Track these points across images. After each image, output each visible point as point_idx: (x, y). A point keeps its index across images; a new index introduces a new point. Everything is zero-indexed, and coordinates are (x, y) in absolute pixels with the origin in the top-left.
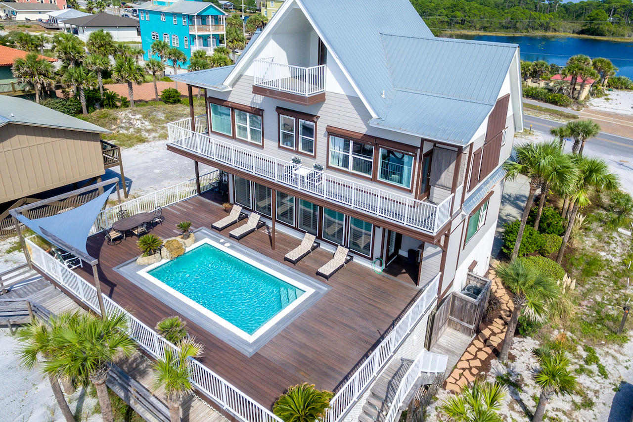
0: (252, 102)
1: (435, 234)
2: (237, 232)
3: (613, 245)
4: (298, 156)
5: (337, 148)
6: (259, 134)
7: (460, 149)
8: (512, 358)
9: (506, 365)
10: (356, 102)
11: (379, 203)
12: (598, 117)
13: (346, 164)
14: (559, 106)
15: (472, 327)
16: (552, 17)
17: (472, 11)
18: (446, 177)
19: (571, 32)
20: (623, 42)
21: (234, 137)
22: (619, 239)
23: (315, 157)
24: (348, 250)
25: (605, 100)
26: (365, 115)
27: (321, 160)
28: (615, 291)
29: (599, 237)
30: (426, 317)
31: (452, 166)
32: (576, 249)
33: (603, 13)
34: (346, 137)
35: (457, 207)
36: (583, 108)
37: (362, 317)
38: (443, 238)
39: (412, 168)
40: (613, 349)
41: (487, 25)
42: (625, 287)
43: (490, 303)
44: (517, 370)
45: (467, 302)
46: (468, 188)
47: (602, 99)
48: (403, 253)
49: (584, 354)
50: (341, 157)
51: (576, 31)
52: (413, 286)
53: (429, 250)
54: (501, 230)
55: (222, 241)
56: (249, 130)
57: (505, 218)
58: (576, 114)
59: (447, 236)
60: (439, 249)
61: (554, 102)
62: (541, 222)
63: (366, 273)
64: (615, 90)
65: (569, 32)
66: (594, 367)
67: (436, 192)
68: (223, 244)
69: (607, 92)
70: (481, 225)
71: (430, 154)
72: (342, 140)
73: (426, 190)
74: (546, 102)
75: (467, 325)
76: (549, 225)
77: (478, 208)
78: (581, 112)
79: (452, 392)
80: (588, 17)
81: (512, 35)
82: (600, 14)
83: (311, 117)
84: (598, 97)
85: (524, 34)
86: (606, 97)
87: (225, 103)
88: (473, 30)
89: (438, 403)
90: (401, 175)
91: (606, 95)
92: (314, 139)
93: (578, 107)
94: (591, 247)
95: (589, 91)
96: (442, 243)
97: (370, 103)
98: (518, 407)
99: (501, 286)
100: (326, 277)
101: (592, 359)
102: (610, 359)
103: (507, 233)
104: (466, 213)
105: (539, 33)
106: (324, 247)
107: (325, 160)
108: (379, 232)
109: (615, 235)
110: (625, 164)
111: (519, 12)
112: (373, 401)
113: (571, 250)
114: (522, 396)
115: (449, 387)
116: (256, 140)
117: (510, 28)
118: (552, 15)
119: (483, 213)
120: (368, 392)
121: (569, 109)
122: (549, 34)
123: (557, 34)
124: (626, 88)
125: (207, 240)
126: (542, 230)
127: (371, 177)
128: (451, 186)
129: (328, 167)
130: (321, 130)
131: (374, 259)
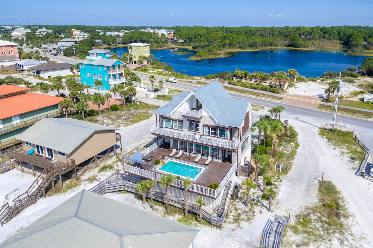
0: (179, 118)
1: (235, 149)
2: (178, 156)
3: (288, 148)
4: (195, 133)
5: (206, 129)
6: (181, 128)
7: (239, 128)
8: (258, 181)
9: (256, 182)
10: (211, 118)
11: (220, 143)
12: (291, 98)
13: (209, 133)
14: (276, 93)
15: (247, 174)
16: (274, 39)
17: (234, 39)
18: (236, 134)
19: (284, 46)
20: (308, 50)
21: (173, 128)
22: (290, 146)
23: (200, 132)
24: (211, 157)
25: (295, 89)
26: (214, 121)
27: (202, 133)
28: (287, 162)
29: (284, 146)
30: (235, 171)
31: (237, 132)
32: (277, 151)
33: (297, 36)
34: (209, 127)
35: (239, 142)
36: (285, 94)
37: (220, 172)
38: (237, 150)
39: (227, 133)
40: (284, 176)
41: (242, 46)
42: (290, 160)
43: (251, 168)
44: (259, 183)
45: (245, 167)
46: (241, 137)
47: (293, 88)
48: (226, 156)
49: (276, 178)
50: (207, 132)
51: (286, 45)
52: (230, 164)
53: (234, 154)
54: (253, 148)
55: (173, 159)
56: (178, 126)
57: (255, 144)
58: (282, 97)
59: (238, 149)
60: (236, 153)
61: (273, 92)
62: (265, 144)
63: (217, 163)
64: (299, 82)
65: (283, 46)
66: (279, 180)
67: (234, 138)
68: (174, 160)
69: (296, 84)
70: (246, 146)
71: (231, 129)
72: (208, 127)
73: (231, 138)
74: (270, 92)
75: (245, 174)
76: (268, 144)
77: (245, 141)
78: (284, 95)
79: (243, 189)
80: (291, 38)
81: (255, 50)
82: (296, 37)
83: (199, 122)
84: (292, 87)
85: (261, 49)
86: (295, 87)
87: (170, 119)
88: (235, 49)
89: (241, 192)
90: (224, 135)
91: (295, 86)
92: (199, 128)
93: (283, 93)
94: (282, 150)
95: (288, 85)
96: (237, 151)
97: (215, 118)
98: (259, 190)
99: (255, 164)
100: (207, 165)
101: (278, 178)
102: (283, 178)
103: (255, 148)
104: (242, 143)
105: (268, 48)
106: (204, 157)
107: (203, 133)
108: (220, 151)
109: (289, 145)
110: (298, 118)
111: (257, 39)
112: (226, 188)
113: (275, 152)
114: (260, 188)
115: (242, 188)
116: (180, 128)
117: (254, 46)
118: (273, 38)
119: (246, 143)
120: (225, 186)
121: (280, 94)
122: (273, 48)
123: (277, 47)
124: (304, 81)
125: (169, 160)
126: (266, 146)
127: (217, 136)
128: (237, 137)
129: (204, 135)
130: (201, 125)
131: (219, 158)
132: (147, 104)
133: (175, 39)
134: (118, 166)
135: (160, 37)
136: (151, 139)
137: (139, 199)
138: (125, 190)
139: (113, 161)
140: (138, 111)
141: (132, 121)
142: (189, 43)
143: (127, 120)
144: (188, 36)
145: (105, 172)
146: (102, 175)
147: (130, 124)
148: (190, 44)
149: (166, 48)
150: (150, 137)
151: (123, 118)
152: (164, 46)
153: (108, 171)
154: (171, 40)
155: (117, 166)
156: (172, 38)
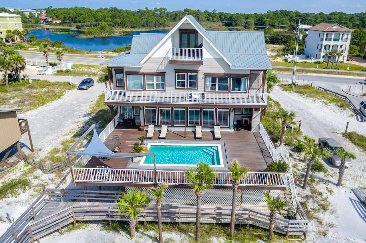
0: (157, 70)
2: (163, 135)
4: (189, 91)
5: (209, 82)
10: (218, 62)
13: (214, 88)
21: (144, 90)
23: (198, 89)
24: (219, 127)
27: (201, 89)
34: (215, 76)
39: (246, 83)
50: (211, 86)
52: (249, 132)
53: (255, 114)
68: (160, 143)
72: (212, 78)
83: (197, 70)
87: (139, 73)
92: (197, 81)
100: (219, 139)
106: (203, 130)
107: (203, 89)
116: (160, 88)
125: (150, 144)
127: (227, 91)
129: (206, 92)
130: (200, 76)
131: (230, 127)
132: (46, 81)
133: (49, 20)
134: (39, 177)
135: (28, 17)
136: (79, 124)
137: (118, 231)
138: (77, 222)
139: (22, 170)
140: (35, 91)
141: (31, 104)
142: (70, 23)
143: (21, 104)
144: (68, 15)
145: (12, 196)
146: (8, 204)
147: (30, 109)
148: (72, 24)
149: (40, 28)
150: (76, 121)
151: (12, 101)
152: (37, 26)
153: (20, 191)
154: (44, 21)
155: (36, 178)
156: (45, 18)
